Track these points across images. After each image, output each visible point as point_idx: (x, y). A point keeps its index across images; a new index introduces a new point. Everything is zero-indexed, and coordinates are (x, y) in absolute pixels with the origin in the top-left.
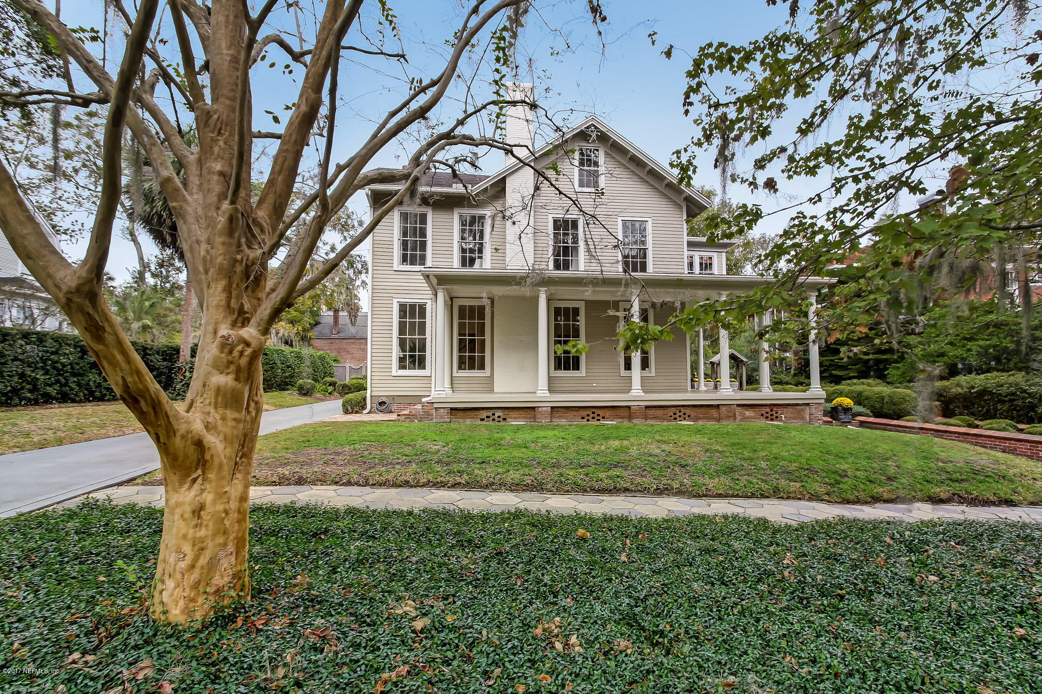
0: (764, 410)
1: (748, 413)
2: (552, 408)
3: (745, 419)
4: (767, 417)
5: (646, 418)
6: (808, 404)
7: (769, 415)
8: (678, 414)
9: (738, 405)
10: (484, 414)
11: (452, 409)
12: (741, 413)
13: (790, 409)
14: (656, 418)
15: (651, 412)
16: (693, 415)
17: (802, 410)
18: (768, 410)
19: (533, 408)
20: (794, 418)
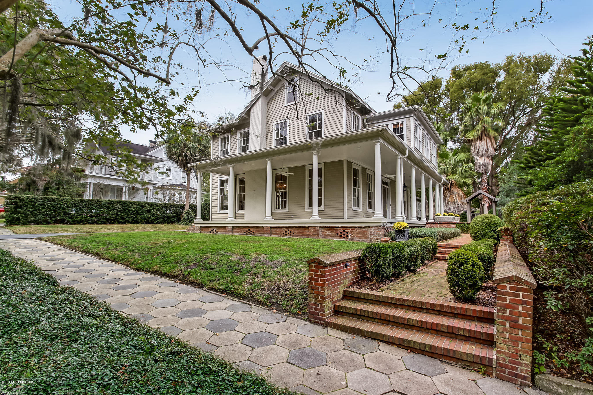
0: (338, 231)
1: (328, 233)
2: (233, 227)
3: (325, 236)
4: (341, 236)
5: (271, 234)
6: (369, 227)
7: (342, 234)
8: (288, 232)
9: (320, 227)
10: (211, 229)
11: (201, 227)
12: (323, 233)
13: (357, 230)
14: (276, 234)
15: (274, 230)
16: (295, 232)
17: (366, 231)
18: (342, 230)
19: (225, 227)
20: (360, 237)
